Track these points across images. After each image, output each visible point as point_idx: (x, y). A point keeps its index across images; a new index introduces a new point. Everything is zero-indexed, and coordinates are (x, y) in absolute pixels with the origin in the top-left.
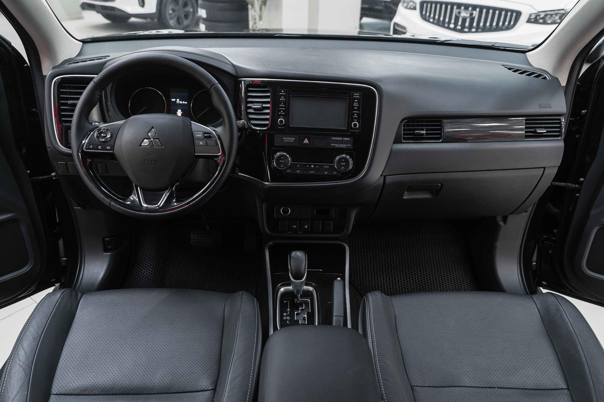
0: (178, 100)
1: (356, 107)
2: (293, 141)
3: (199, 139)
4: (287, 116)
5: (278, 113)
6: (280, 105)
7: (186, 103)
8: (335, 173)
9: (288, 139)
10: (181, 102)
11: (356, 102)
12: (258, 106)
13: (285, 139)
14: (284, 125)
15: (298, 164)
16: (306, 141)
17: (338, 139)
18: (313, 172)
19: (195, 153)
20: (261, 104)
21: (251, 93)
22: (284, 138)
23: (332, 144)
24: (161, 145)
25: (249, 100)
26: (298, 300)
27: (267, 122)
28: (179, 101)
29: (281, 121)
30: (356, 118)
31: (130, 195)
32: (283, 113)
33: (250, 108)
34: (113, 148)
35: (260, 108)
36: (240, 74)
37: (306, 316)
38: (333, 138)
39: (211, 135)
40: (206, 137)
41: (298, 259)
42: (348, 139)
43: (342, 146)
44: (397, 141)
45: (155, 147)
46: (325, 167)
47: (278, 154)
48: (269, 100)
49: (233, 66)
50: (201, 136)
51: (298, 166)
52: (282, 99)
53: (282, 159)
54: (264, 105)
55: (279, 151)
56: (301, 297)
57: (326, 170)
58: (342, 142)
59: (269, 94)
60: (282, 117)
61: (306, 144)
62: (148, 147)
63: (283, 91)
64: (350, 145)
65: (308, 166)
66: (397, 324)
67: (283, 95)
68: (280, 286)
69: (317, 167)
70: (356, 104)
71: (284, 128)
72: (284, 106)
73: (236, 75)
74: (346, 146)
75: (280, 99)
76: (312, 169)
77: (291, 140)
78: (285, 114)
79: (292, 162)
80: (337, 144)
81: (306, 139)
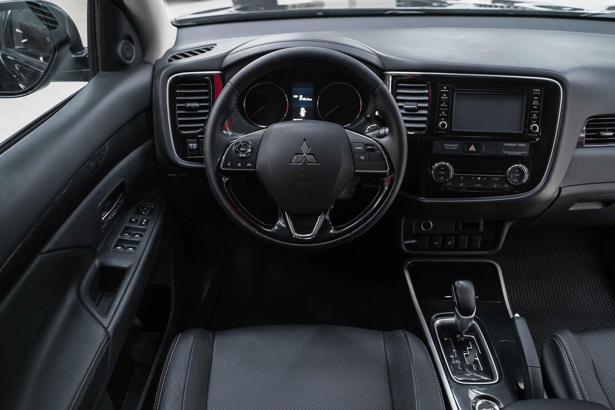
0: (301, 96)
1: (535, 105)
2: (456, 148)
3: (359, 152)
4: (449, 118)
5: (438, 115)
6: (442, 105)
7: (311, 100)
8: (506, 186)
9: (450, 146)
11: (536, 100)
12: (412, 106)
13: (446, 145)
14: (446, 130)
15: (461, 176)
16: (472, 148)
17: (512, 145)
18: (480, 185)
19: (354, 170)
20: (416, 104)
21: (400, 90)
22: (445, 145)
23: (504, 152)
24: (316, 162)
25: (400, 98)
26: (462, 336)
27: (424, 126)
28: (303, 98)
29: (443, 125)
30: (534, 120)
31: (277, 221)
32: (445, 115)
33: (401, 107)
34: (254, 165)
35: (415, 108)
36: (387, 67)
37: (477, 359)
38: (505, 144)
39: (375, 147)
41: (463, 289)
42: (524, 145)
43: (516, 154)
44: (580, 145)
45: (308, 164)
46: (494, 179)
47: (438, 164)
48: (427, 98)
49: (379, 56)
50: (361, 148)
51: (462, 178)
52: (444, 97)
53: (443, 171)
54: (419, 105)
55: (438, 161)
56: (466, 333)
57: (496, 182)
58: (517, 149)
59: (427, 91)
60: (443, 119)
61: (472, 152)
62: (301, 164)
63: (445, 87)
64: (526, 153)
65: (473, 178)
66: (598, 373)
67: (445, 93)
68: (435, 318)
69: (485, 179)
70: (535, 103)
71: (445, 132)
72: (446, 105)
73: (383, 68)
74: (521, 153)
75: (442, 97)
76: (479, 182)
77: (453, 147)
78: (448, 115)
79: (454, 173)
80: (510, 151)
81: (473, 146)
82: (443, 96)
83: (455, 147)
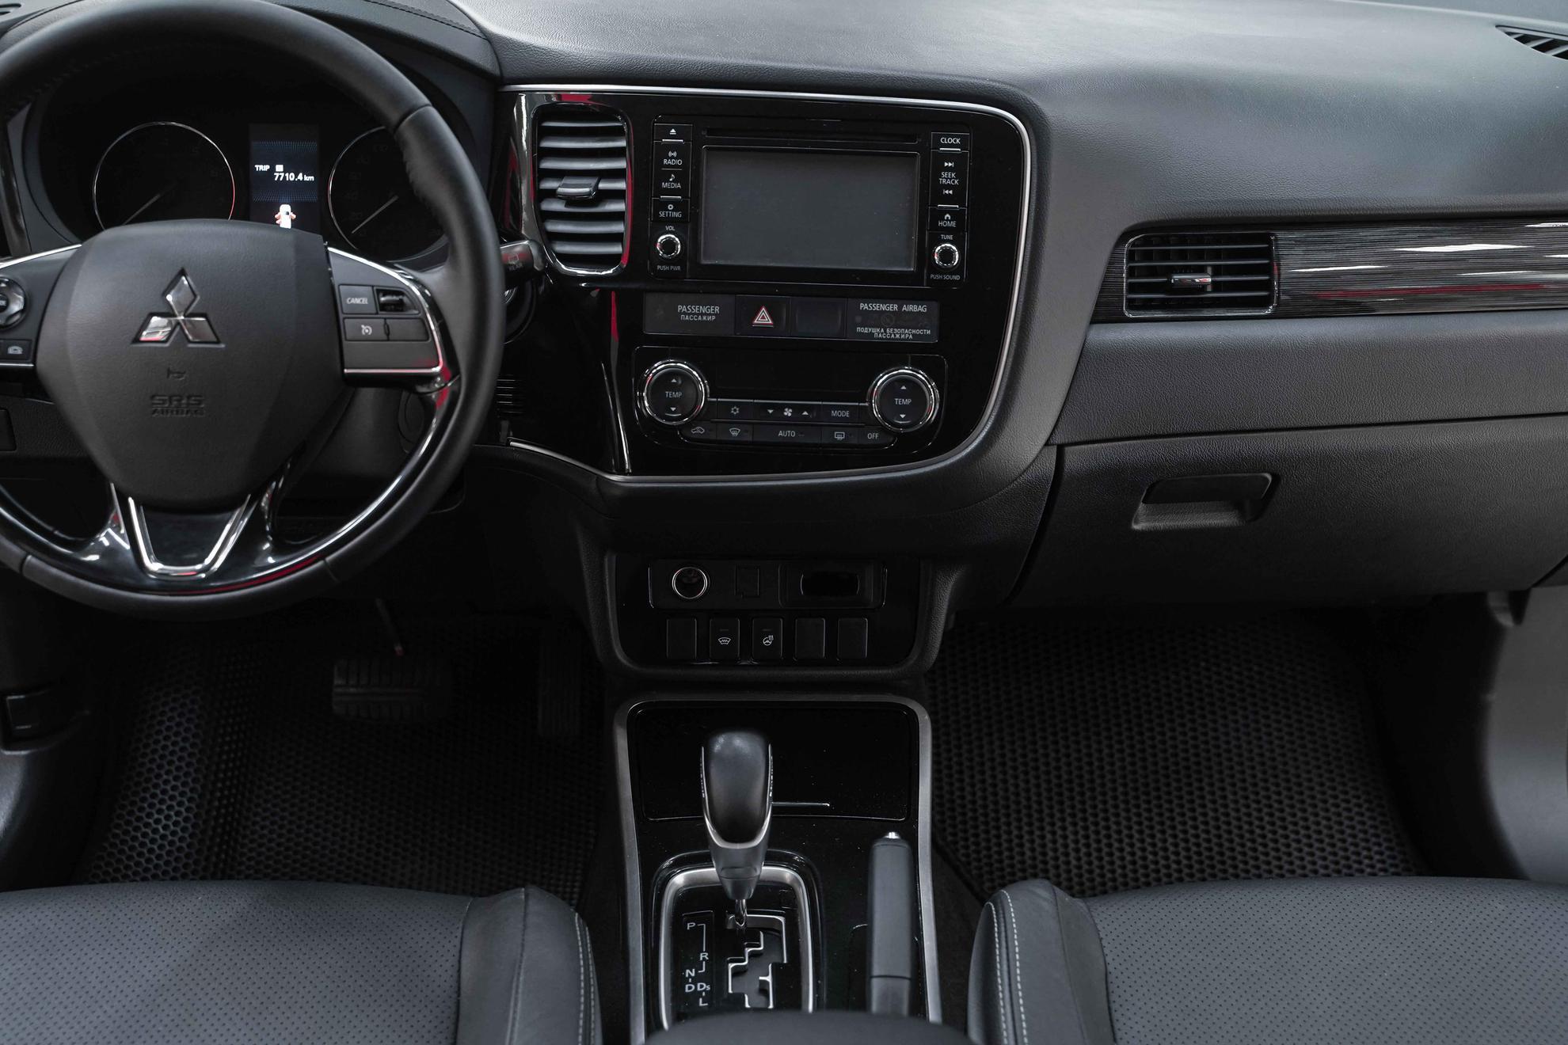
0: (279, 168)
1: (948, 187)
2: (714, 318)
3: (360, 314)
4: (689, 224)
5: (656, 214)
6: (665, 185)
7: (312, 178)
8: (873, 436)
9: (696, 311)
10: (291, 177)
11: (948, 169)
12: (581, 188)
13: (684, 309)
14: (678, 260)
15: (734, 404)
16: (763, 318)
17: (883, 307)
18: (792, 433)
19: (343, 368)
20: (593, 181)
21: (551, 139)
22: (680, 308)
23: (859, 329)
24: (215, 340)
25: (548, 164)
26: (740, 918)
27: (617, 249)
28: (285, 172)
29: (669, 246)
30: (948, 230)
31: (100, 528)
32: (677, 215)
33: (552, 194)
34: (31, 352)
35: (589, 194)
36: (509, 72)
37: (769, 979)
38: (864, 306)
39: (405, 299)
40: (383, 307)
41: (736, 761)
42: (922, 309)
43: (898, 336)
44: (1105, 313)
45: (191, 345)
46: (834, 413)
47: (659, 366)
48: (621, 164)
49: (488, 38)
50: (365, 301)
51: (735, 411)
52: (672, 160)
53: (675, 388)
54: (602, 186)
55: (662, 357)
56: (752, 906)
58: (899, 319)
59: (622, 143)
60: (672, 228)
61: (763, 328)
62: (167, 345)
63: (673, 131)
64: (929, 332)
65: (771, 411)
66: (1114, 1006)
67: (673, 147)
68: (671, 867)
70: (947, 178)
71: (679, 268)
72: (679, 186)
73: (497, 72)
74: (913, 335)
75: (665, 161)
76: (788, 424)
77: (706, 314)
78: (684, 215)
79: (711, 397)
80: (880, 327)
81: (763, 312)
82: (668, 158)
83: (710, 314)
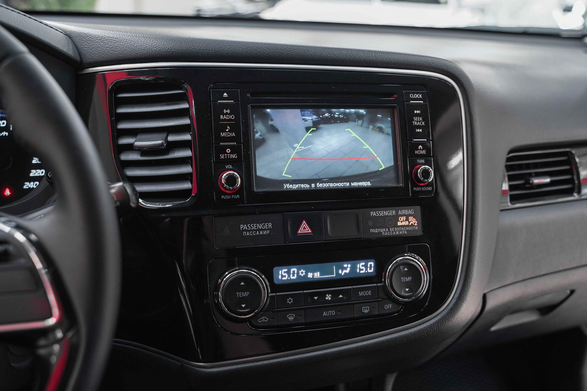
1: (419, 127)
2: (268, 232)
4: (243, 162)
5: (218, 157)
6: (223, 135)
8: (389, 306)
9: (254, 228)
11: (417, 115)
12: (156, 141)
13: (245, 227)
14: (240, 191)
15: (288, 296)
16: (305, 229)
17: (386, 213)
18: (333, 313)
20: (164, 135)
21: (125, 107)
22: (242, 226)
23: (372, 230)
25: (123, 126)
27: (187, 185)
29: (231, 180)
30: (421, 156)
32: (234, 156)
33: (130, 148)
35: (162, 145)
36: (89, 57)
38: (373, 214)
42: (411, 212)
43: (397, 233)
46: (361, 294)
47: (228, 276)
48: (186, 121)
49: (68, 34)
51: (290, 301)
52: (226, 116)
53: (243, 289)
54: (171, 138)
55: (230, 266)
57: (366, 301)
59: (185, 106)
60: (230, 167)
61: (305, 236)
63: (225, 94)
65: (316, 298)
67: (227, 106)
69: (341, 296)
70: (417, 121)
71: (238, 196)
72: (234, 134)
73: (78, 58)
74: (407, 231)
75: (221, 117)
76: (329, 306)
77: (262, 230)
78: (239, 156)
79: (272, 292)
80: (385, 227)
81: (304, 224)
82: (223, 114)
83: (265, 230)
